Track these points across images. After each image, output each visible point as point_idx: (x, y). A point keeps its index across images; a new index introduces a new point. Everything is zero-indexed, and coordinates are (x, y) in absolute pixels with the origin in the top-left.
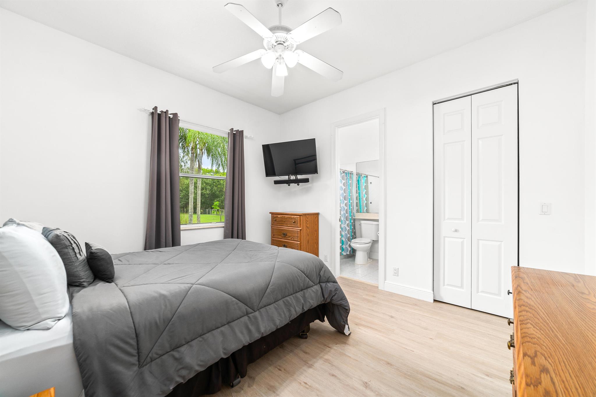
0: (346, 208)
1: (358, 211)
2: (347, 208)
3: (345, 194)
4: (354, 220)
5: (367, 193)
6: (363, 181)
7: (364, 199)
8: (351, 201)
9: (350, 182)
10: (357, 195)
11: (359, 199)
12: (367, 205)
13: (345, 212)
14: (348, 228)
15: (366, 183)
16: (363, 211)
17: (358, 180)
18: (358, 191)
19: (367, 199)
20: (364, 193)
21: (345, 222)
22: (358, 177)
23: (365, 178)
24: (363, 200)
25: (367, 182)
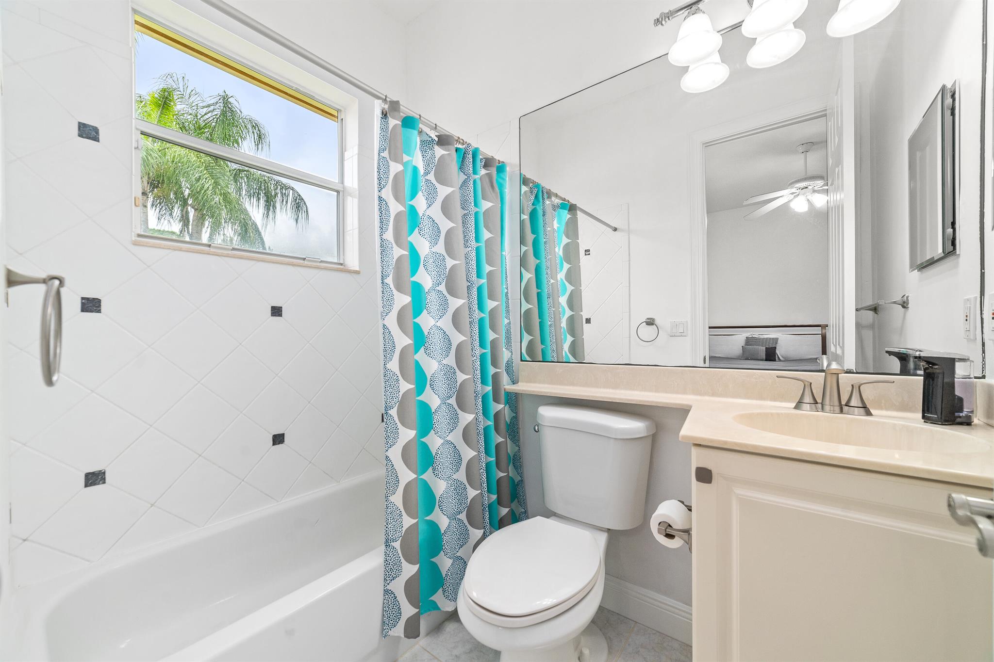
0: (458, 338)
1: (533, 354)
2: (463, 338)
3: (450, 263)
4: (513, 400)
5: (573, 277)
6: (558, 222)
7: (563, 300)
8: (490, 304)
9: (486, 205)
10: (527, 276)
11: (539, 295)
12: (573, 327)
13: (451, 361)
14: (469, 453)
15: (568, 237)
16: (559, 349)
17: (533, 215)
18: (532, 261)
19: (574, 302)
20: (561, 276)
21: (454, 420)
22: (533, 198)
23: (565, 215)
24: (556, 304)
25: (572, 229)
